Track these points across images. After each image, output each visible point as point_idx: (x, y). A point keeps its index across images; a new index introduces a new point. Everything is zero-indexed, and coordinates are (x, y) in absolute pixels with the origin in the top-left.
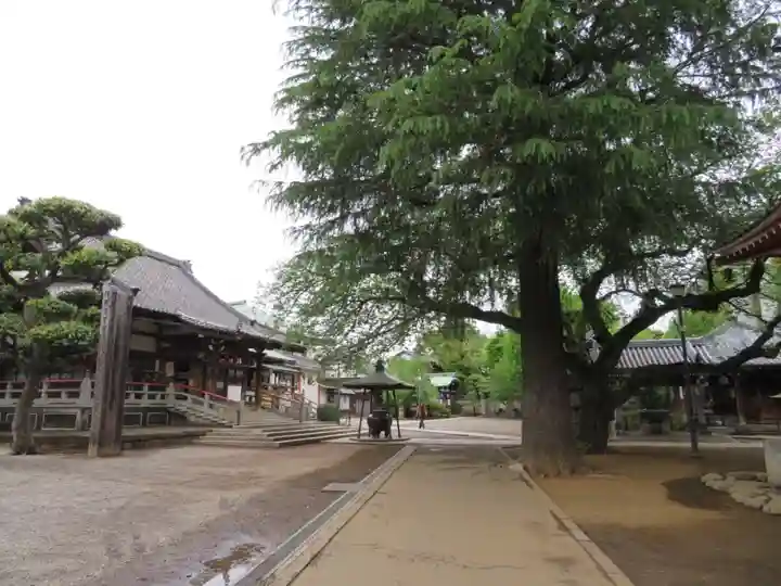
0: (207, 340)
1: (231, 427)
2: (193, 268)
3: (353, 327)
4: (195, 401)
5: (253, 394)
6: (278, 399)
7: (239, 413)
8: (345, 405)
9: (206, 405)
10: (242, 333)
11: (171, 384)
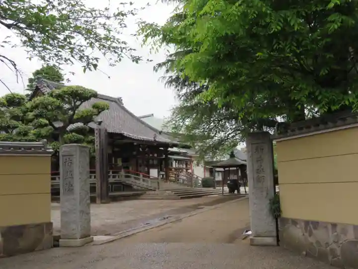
0: (139, 146)
1: (155, 190)
2: (123, 102)
3: (215, 134)
4: (135, 178)
5: (164, 173)
6: (178, 176)
7: (158, 183)
8: (219, 177)
9: (141, 180)
10: (157, 142)
11: (123, 170)
